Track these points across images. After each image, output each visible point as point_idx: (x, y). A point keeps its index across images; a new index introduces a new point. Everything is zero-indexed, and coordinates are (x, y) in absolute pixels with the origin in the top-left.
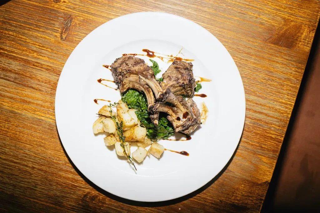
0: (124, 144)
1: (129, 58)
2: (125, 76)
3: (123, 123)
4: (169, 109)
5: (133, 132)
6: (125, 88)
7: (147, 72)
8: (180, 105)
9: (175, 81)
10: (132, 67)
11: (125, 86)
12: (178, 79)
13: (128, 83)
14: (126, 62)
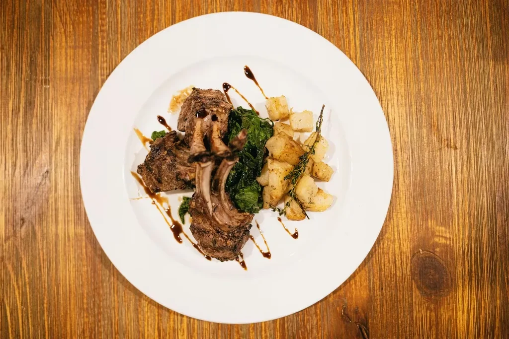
0: (308, 150)
1: (205, 247)
2: (229, 229)
3: (284, 176)
4: (214, 139)
5: (283, 154)
6: (244, 216)
7: (198, 207)
8: (195, 132)
9: (174, 166)
10: (211, 232)
11: (242, 218)
12: (169, 165)
13: (235, 219)
14: (213, 245)
